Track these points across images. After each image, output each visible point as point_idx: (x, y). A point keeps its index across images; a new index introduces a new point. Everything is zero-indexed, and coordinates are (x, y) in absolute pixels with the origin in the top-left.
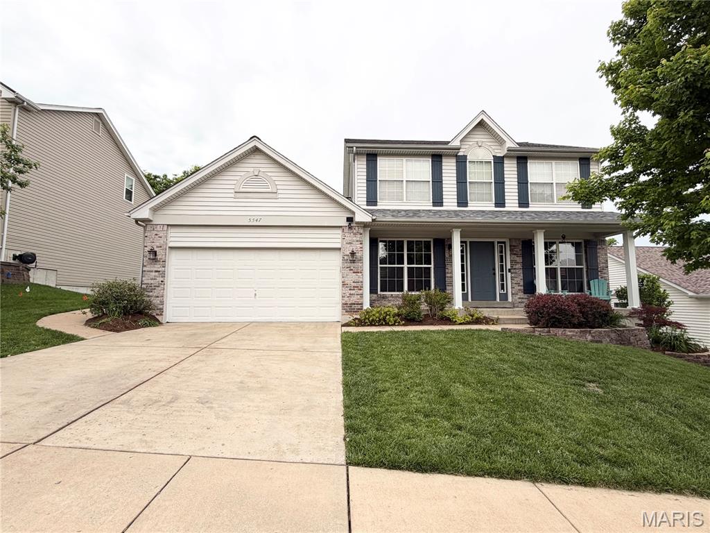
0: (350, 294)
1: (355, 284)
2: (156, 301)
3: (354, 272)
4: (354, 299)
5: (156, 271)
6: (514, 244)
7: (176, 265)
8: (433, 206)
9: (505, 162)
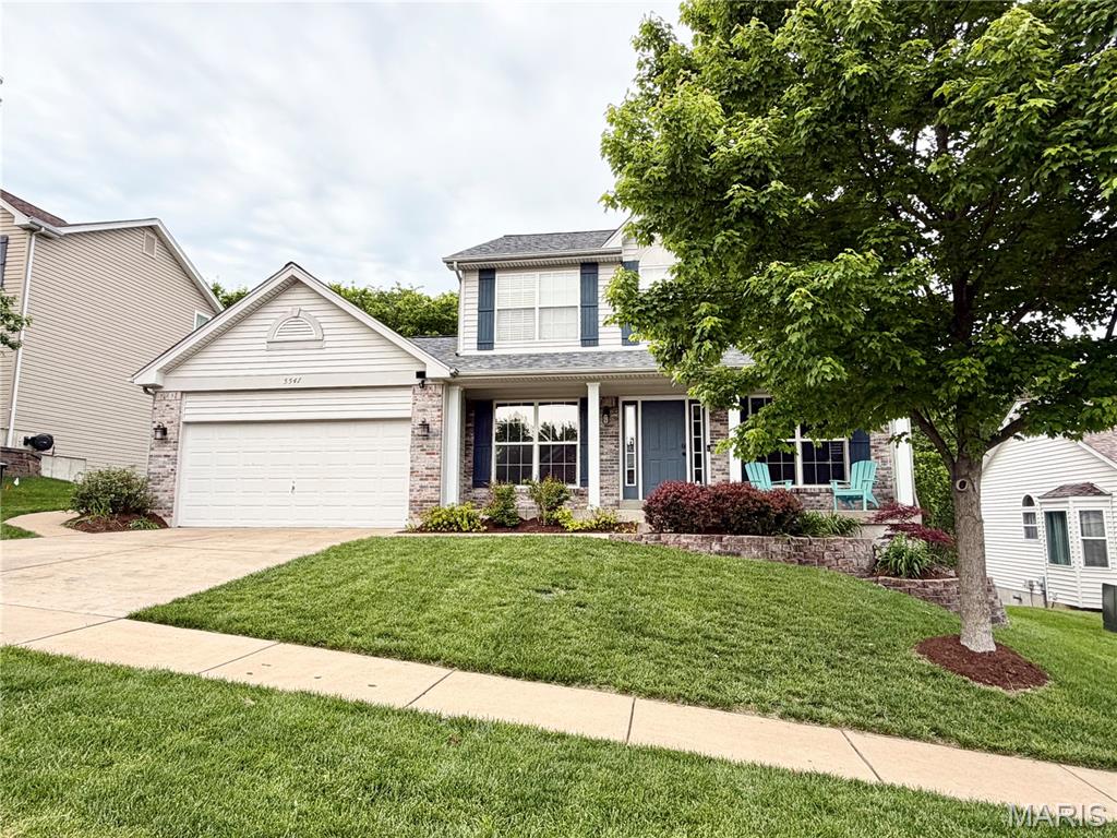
0: (421, 487)
1: (429, 472)
2: (163, 497)
3: (427, 454)
4: (428, 494)
5: (166, 456)
7: (193, 446)
8: (582, 346)
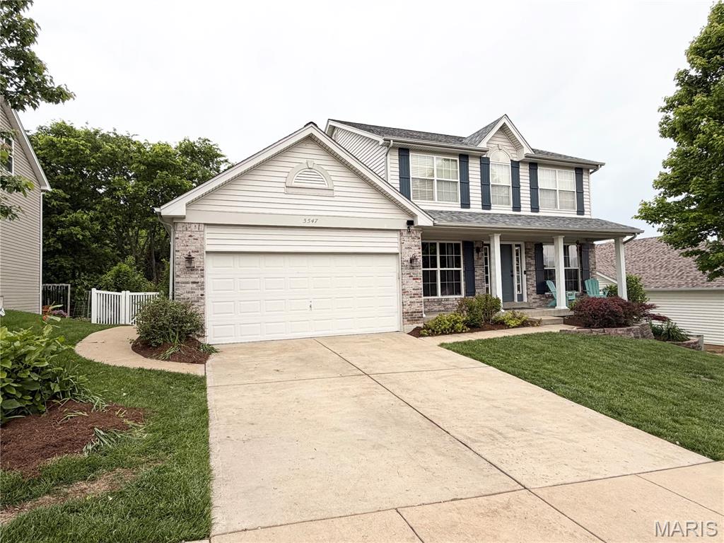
0: (411, 302)
1: (415, 292)
3: (414, 279)
4: (415, 307)
5: (193, 283)
6: (529, 247)
8: (462, 207)
9: (521, 167)
